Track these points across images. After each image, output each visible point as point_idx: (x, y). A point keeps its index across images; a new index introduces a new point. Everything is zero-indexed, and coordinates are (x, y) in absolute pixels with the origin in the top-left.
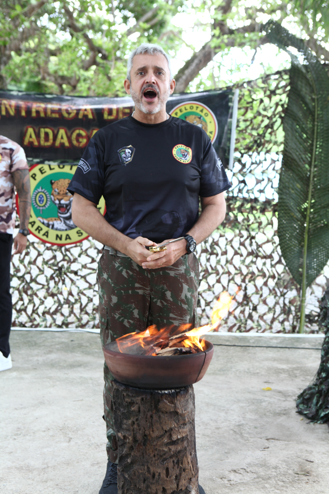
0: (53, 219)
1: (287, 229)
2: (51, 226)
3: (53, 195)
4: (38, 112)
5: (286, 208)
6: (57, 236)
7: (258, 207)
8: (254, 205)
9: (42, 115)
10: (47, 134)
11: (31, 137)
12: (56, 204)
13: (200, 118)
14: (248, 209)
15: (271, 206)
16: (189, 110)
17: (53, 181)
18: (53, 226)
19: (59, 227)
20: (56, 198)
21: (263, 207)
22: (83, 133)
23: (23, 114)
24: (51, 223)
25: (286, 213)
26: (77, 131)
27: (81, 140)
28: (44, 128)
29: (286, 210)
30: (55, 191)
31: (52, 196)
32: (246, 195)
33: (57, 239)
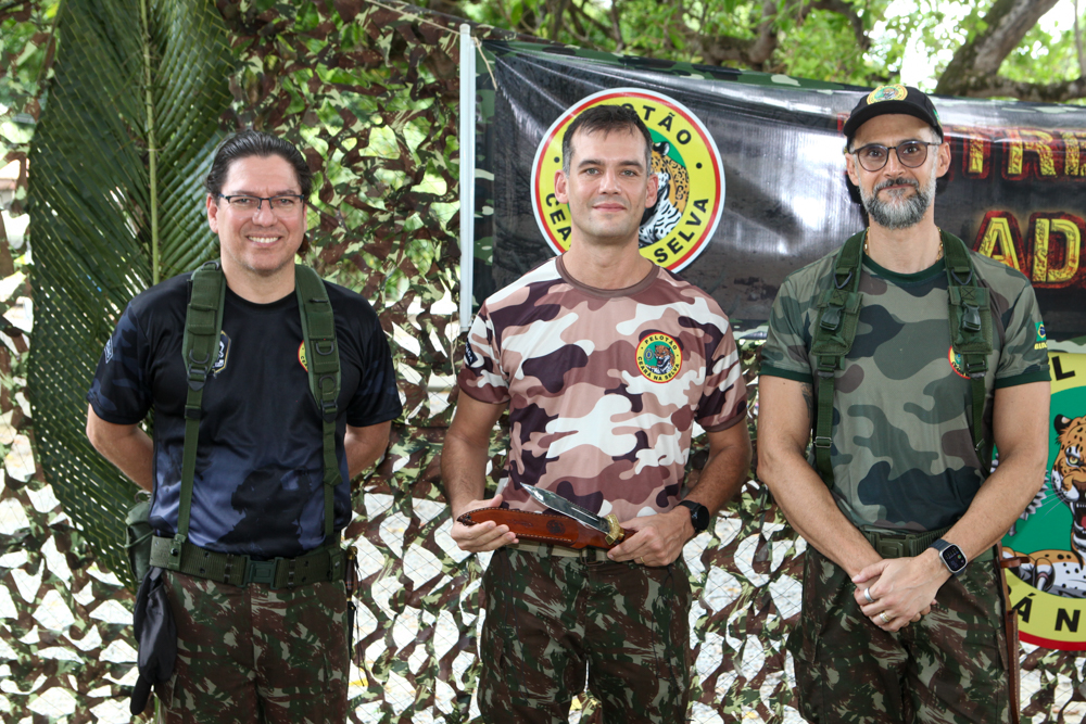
0: (1054, 554)
2: (1042, 581)
3: (1059, 468)
4: (1031, 158)
6: (1062, 614)
9: (1048, 168)
10: (1058, 240)
11: (998, 250)
12: (1067, 501)
17: (1064, 420)
18: (1050, 577)
19: (1070, 585)
20: (1068, 481)
23: (977, 165)
24: (1043, 568)
28: (1050, 217)
30: (1069, 456)
31: (1056, 474)
33: (1058, 627)
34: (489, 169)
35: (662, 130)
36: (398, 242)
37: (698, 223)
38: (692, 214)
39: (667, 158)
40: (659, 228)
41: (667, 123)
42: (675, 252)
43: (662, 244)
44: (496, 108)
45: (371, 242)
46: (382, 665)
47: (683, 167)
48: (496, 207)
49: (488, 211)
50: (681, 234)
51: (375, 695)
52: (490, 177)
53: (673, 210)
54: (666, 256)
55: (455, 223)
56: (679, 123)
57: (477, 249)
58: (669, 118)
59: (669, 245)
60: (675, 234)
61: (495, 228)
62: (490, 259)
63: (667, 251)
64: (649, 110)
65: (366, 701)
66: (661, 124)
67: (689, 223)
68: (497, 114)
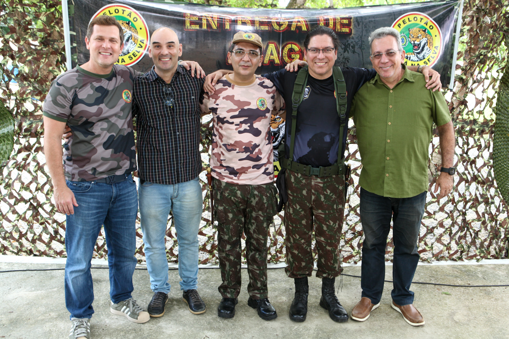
1: (502, 150)
5: (503, 129)
7: (477, 129)
8: (473, 127)
13: (425, 31)
14: (467, 131)
15: (489, 128)
16: (413, 22)
21: (481, 128)
22: (296, 48)
23: (227, 27)
25: (502, 135)
26: (289, 46)
27: (293, 56)
29: (503, 131)
32: (465, 117)
34: (74, 31)
35: (128, 17)
36: (45, 56)
37: (142, 47)
38: (140, 44)
39: (131, 26)
40: (129, 49)
41: (130, 15)
42: (135, 57)
43: (131, 54)
44: (75, 11)
45: (35, 56)
46: (49, 192)
47: (136, 29)
48: (77, 43)
49: (75, 45)
50: (136, 51)
51: (48, 201)
52: (75, 34)
53: (134, 43)
54: (132, 58)
55: (64, 49)
56: (133, 15)
57: (72, 57)
58: (130, 13)
59: (133, 54)
60: (134, 51)
61: (77, 50)
62: (77, 61)
63: (132, 56)
64: (124, 11)
65: (46, 204)
66: (128, 15)
67: (139, 47)
68: (75, 13)
